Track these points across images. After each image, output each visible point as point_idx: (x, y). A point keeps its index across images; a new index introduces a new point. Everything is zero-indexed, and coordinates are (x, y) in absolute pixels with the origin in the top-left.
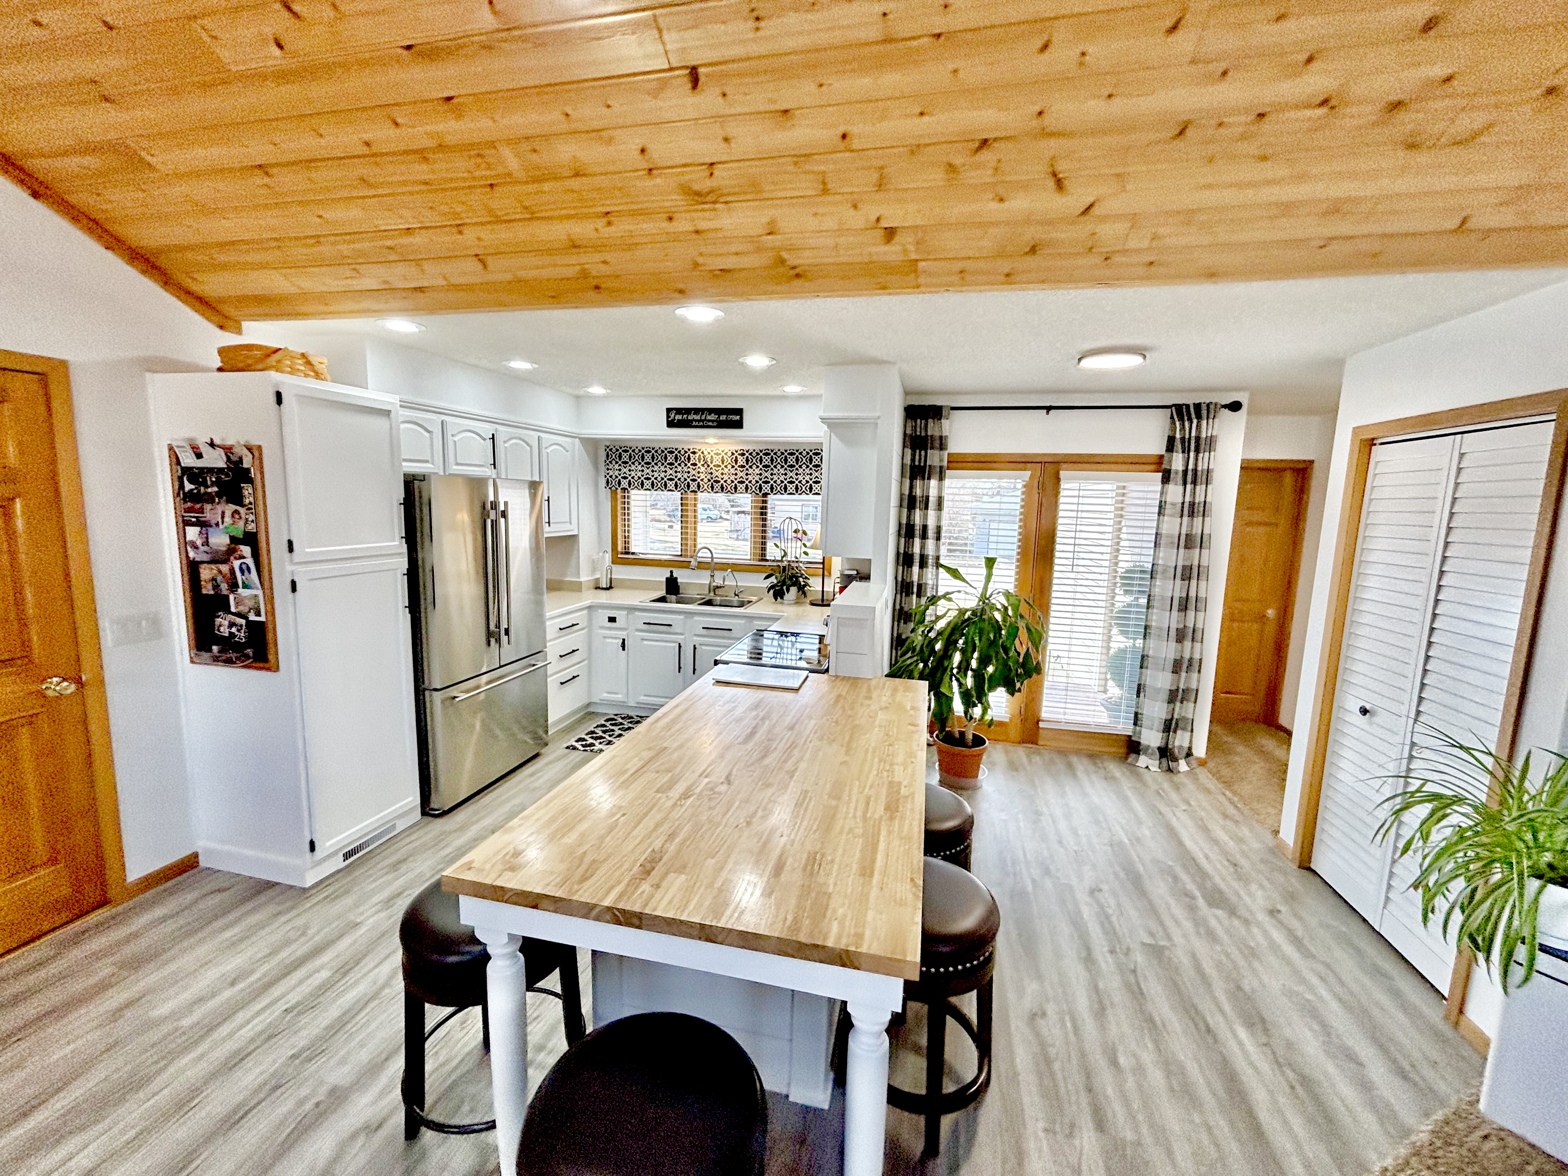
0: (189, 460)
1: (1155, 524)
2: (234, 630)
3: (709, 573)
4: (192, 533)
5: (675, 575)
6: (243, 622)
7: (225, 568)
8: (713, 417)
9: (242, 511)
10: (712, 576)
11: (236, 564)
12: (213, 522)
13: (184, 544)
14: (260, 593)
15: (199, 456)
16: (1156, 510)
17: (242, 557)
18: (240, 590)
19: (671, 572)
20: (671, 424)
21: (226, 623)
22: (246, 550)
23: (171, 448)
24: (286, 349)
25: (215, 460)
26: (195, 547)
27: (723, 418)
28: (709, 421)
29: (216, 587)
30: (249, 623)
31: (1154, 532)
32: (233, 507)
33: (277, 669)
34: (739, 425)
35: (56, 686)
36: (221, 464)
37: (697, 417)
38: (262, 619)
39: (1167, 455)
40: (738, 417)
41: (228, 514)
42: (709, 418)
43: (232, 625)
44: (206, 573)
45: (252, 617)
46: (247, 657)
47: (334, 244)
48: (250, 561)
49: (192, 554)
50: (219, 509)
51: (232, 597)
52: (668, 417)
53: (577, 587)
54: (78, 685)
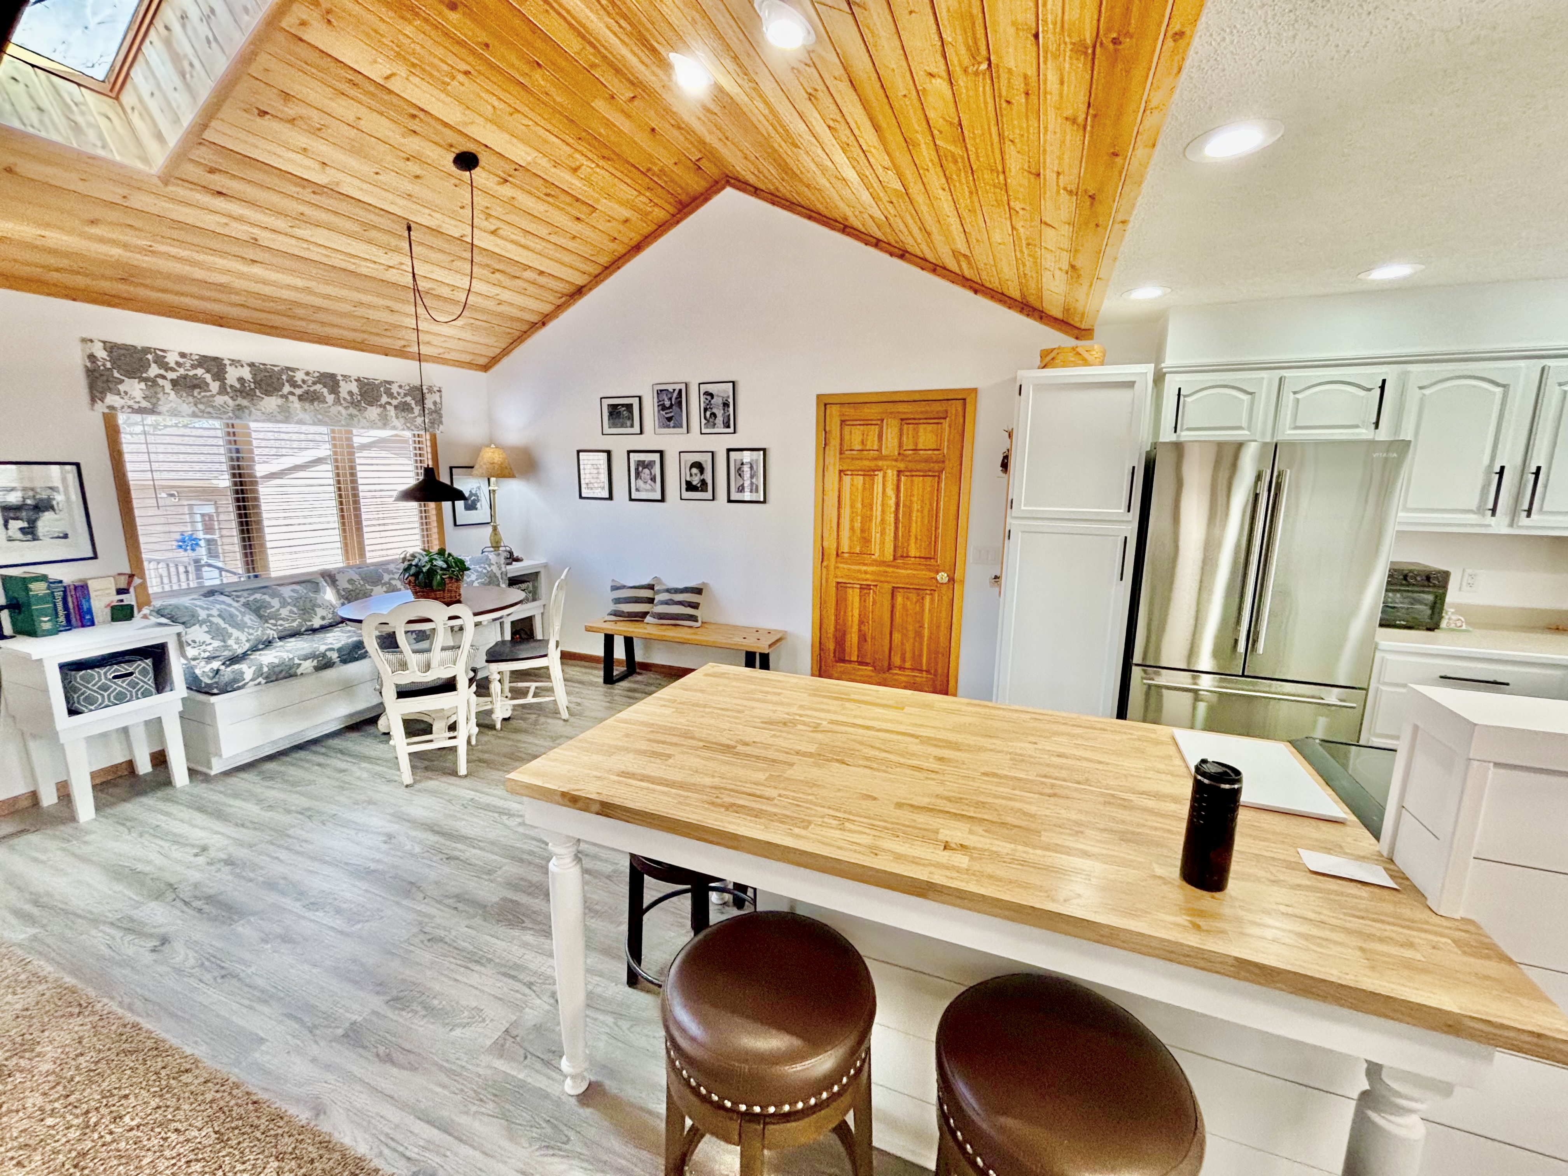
35: (942, 578)
54: (952, 580)
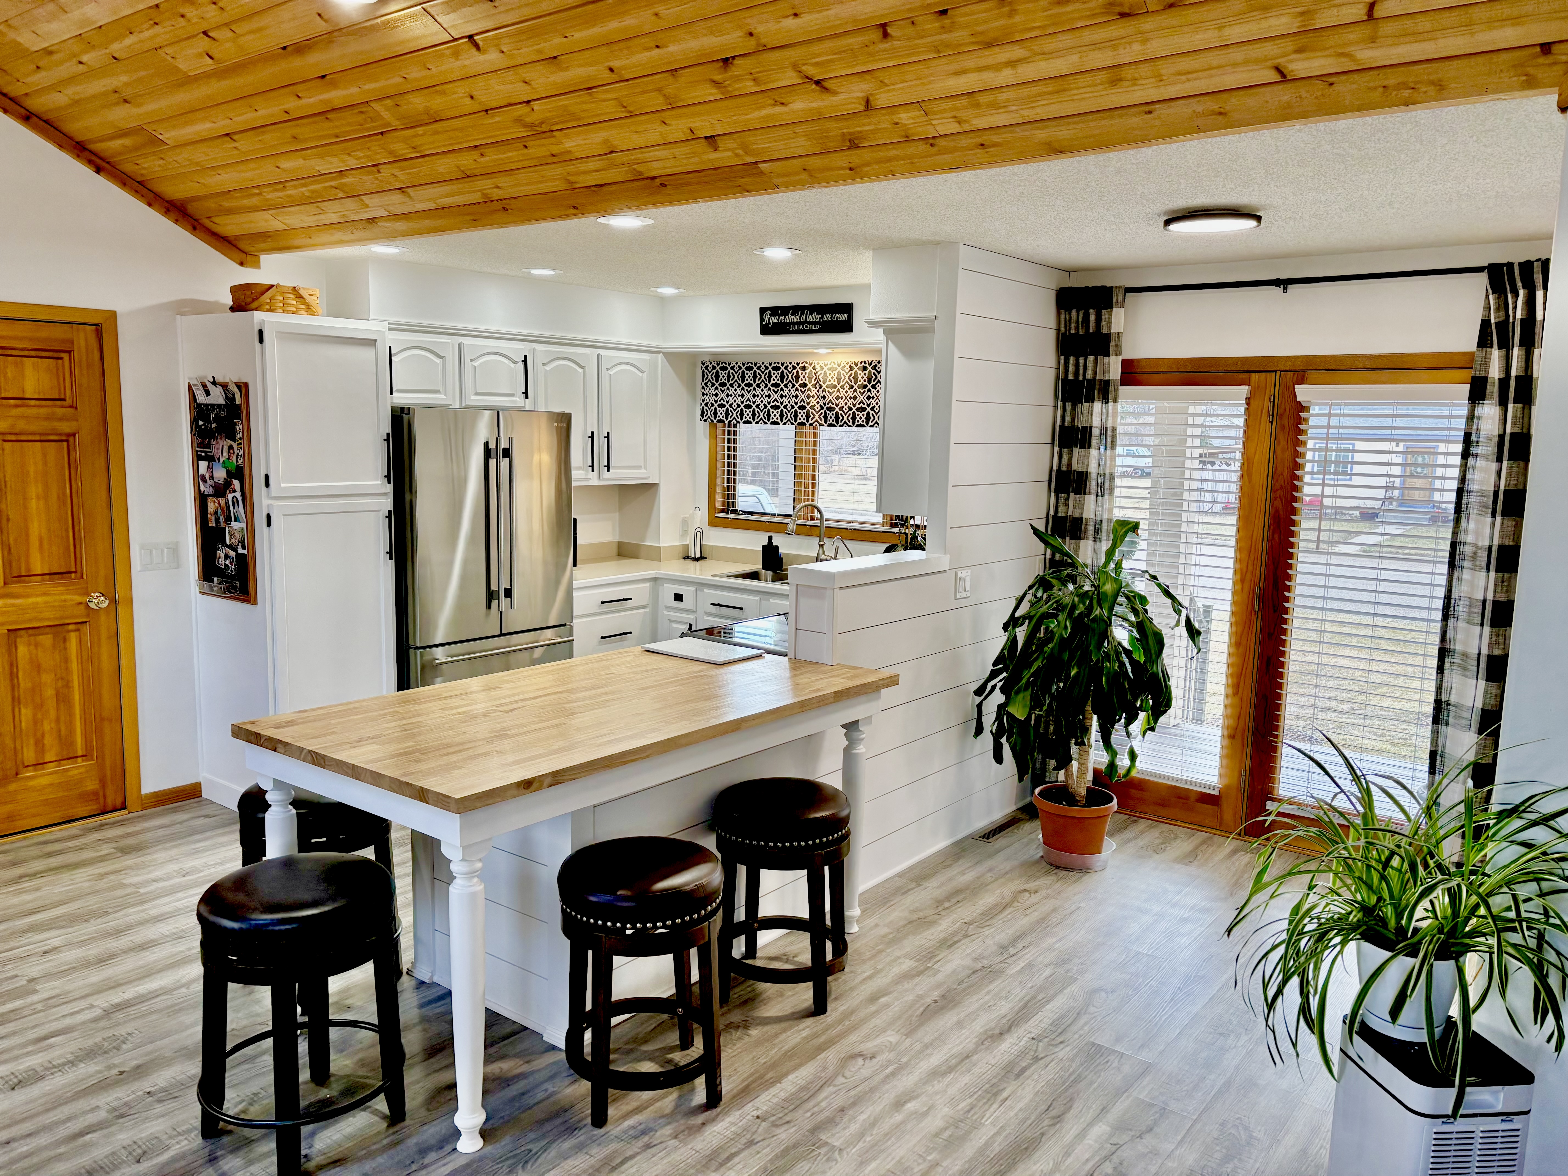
0: (201, 398)
1: (1456, 473)
2: (228, 562)
3: (816, 541)
4: (203, 465)
5: (775, 543)
6: (232, 554)
7: (222, 501)
8: (815, 317)
9: (235, 445)
10: (821, 546)
11: (230, 496)
12: (216, 456)
13: (199, 478)
14: (244, 526)
15: (208, 393)
16: (1459, 448)
17: (235, 491)
18: (233, 523)
19: (770, 538)
20: (765, 330)
21: (223, 555)
22: (236, 483)
23: (190, 386)
24: (278, 286)
25: (217, 397)
26: (205, 481)
27: (827, 318)
28: (810, 323)
29: (217, 520)
30: (238, 555)
31: (1454, 485)
32: (230, 442)
33: (255, 603)
34: (846, 327)
35: (98, 601)
36: (221, 401)
37: (796, 319)
38: (245, 552)
39: (1480, 354)
40: (846, 316)
41: (226, 448)
42: (810, 319)
43: (227, 557)
44: (211, 507)
45: (240, 551)
46: (235, 588)
47: (295, 187)
48: (238, 494)
49: (202, 488)
50: (221, 443)
51: (227, 529)
52: (762, 320)
53: (655, 554)
54: (114, 602)
